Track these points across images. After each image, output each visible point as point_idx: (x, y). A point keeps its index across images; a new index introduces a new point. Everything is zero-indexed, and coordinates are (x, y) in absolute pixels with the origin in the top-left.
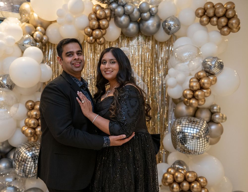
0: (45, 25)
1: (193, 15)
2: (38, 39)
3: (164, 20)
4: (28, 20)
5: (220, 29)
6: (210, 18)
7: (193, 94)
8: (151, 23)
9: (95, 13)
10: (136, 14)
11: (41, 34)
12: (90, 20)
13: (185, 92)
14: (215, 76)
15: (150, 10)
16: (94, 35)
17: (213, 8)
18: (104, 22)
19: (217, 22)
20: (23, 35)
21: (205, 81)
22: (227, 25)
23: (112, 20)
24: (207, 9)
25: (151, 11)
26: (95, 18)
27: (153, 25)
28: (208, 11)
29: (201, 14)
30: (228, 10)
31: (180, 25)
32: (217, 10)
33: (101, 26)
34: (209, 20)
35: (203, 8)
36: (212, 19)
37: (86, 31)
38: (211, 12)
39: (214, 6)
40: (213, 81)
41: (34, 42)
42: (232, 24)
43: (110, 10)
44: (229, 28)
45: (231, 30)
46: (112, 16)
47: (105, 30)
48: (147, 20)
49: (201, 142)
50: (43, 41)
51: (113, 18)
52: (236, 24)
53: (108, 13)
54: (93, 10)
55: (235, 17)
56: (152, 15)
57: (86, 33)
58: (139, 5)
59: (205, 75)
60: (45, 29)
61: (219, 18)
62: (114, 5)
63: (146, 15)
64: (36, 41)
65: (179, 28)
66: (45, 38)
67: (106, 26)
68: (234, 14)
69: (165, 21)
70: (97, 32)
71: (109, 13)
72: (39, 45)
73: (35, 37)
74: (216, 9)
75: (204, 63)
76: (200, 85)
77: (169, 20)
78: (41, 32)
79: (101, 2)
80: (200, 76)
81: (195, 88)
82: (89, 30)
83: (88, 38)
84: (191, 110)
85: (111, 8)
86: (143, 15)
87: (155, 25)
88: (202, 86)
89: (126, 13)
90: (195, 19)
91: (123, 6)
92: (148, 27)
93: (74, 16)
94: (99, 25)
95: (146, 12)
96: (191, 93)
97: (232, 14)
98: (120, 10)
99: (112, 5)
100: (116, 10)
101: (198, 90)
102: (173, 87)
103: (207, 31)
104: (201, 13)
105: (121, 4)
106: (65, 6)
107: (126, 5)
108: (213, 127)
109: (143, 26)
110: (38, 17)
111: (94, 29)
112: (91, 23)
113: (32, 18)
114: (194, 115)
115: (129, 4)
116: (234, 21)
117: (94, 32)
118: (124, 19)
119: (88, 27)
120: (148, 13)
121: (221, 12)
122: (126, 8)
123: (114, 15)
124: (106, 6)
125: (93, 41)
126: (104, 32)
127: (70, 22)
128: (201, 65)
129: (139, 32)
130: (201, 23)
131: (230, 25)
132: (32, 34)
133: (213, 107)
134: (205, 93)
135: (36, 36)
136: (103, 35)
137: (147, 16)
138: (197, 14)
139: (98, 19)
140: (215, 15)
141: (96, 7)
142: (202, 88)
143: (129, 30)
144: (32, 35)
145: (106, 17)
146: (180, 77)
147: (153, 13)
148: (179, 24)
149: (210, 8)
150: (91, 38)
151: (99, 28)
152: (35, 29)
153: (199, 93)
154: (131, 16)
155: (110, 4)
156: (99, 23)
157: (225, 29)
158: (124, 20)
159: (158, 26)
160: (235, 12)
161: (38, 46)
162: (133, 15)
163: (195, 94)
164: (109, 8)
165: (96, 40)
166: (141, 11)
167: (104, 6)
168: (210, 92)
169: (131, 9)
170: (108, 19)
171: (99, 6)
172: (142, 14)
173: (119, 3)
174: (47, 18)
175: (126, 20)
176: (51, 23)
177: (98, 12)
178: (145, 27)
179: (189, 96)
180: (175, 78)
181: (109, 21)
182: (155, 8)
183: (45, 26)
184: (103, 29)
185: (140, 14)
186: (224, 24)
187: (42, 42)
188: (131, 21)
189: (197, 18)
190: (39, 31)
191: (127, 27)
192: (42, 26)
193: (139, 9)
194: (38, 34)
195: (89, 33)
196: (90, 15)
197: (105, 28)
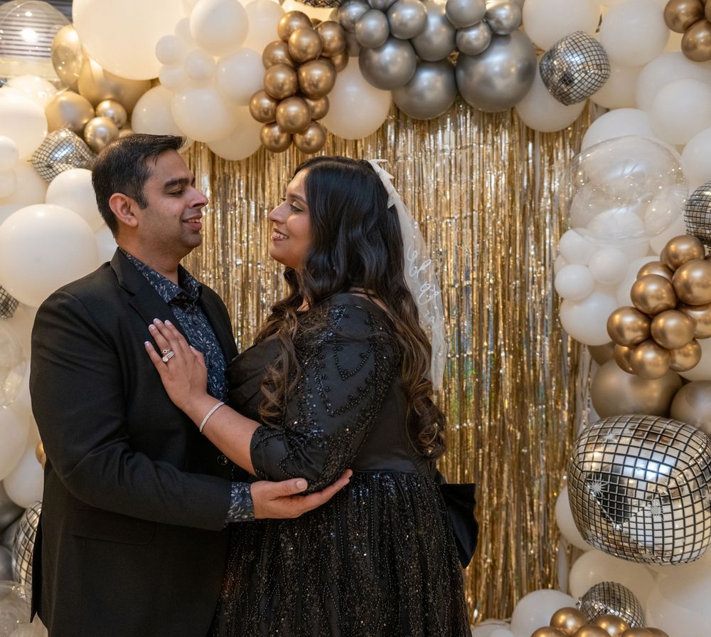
0: (127, 94)
1: (657, 23)
2: (99, 142)
3: (547, 49)
7: (645, 325)
9: (285, 40)
11: (112, 126)
12: (267, 67)
13: (617, 318)
15: (487, 17)
16: (281, 120)
20: (50, 131)
21: (692, 274)
23: (354, 61)
25: (492, 22)
26: (288, 61)
27: (504, 74)
29: (684, 19)
31: (607, 64)
33: (306, 85)
37: (257, 106)
43: (338, 28)
46: (351, 47)
47: (323, 101)
48: (480, 54)
49: (678, 514)
51: (354, 55)
53: (332, 40)
54: (278, 27)
56: (497, 36)
57: (256, 112)
58: (445, 2)
59: (696, 251)
62: (353, 10)
63: (476, 36)
64: (92, 149)
65: (605, 77)
67: (321, 85)
69: (551, 54)
70: (293, 109)
71: (337, 39)
73: (88, 135)
75: (695, 206)
76: (674, 290)
77: (562, 48)
78: (113, 119)
80: (676, 256)
81: (653, 303)
82: (266, 103)
83: (266, 130)
84: (654, 392)
85: (345, 22)
86: (462, 37)
87: (513, 70)
88: (680, 294)
89: (396, 36)
90: (666, 38)
92: (487, 81)
93: (216, 59)
94: (298, 84)
95: (476, 25)
96: (640, 323)
98: (373, 25)
99: (346, 8)
100: (359, 26)
101: (667, 309)
102: (580, 301)
104: (687, 14)
107: (396, 6)
109: (469, 75)
110: (103, 70)
111: (282, 96)
112: (270, 76)
113: (86, 73)
114: (666, 412)
117: (281, 110)
118: (392, 57)
119: (264, 93)
120: (483, 27)
122: (394, 15)
123: (359, 43)
125: (283, 140)
126: (318, 105)
127: (201, 79)
128: (684, 212)
129: (458, 98)
130: (689, 51)
132: (80, 128)
135: (95, 135)
136: (314, 120)
137: (477, 39)
138: (670, 20)
139: (296, 64)
141: (289, 20)
142: (681, 304)
143: (420, 95)
144: (81, 133)
146: (607, 259)
147: (503, 29)
148: (602, 62)
150: (276, 130)
151: (300, 93)
152: (92, 110)
153: (669, 322)
154: (418, 43)
155: (339, 5)
156: (298, 75)
158: (394, 61)
159: (527, 74)
162: (428, 40)
163: (653, 325)
164: (339, 21)
165: (291, 139)
166: (455, 24)
167: (324, 14)
169: (412, 18)
170: (337, 60)
171: (301, 15)
172: (459, 34)
173: (370, 1)
175: (400, 59)
177: (294, 37)
178: (476, 79)
179: (630, 336)
180: (588, 266)
181: (334, 69)
182: (507, 7)
183: (131, 96)
184: (315, 97)
185: (450, 33)
188: (421, 61)
189: (672, 33)
190: (105, 115)
191: (408, 82)
192: (117, 100)
193: (445, 15)
194: (101, 126)
195: (266, 113)
196: (269, 49)
197: (322, 94)
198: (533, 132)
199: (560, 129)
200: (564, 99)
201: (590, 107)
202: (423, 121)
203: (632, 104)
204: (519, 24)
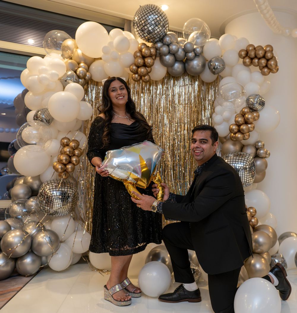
1: (237, 56)
2: (81, 75)
4: (71, 57)
5: (261, 70)
6: (252, 59)
7: (238, 128)
8: (196, 63)
9: (140, 51)
10: (181, 53)
11: (85, 70)
12: (135, 58)
13: (232, 127)
14: (258, 113)
15: (194, 50)
16: (139, 73)
17: (254, 50)
18: (149, 61)
19: (258, 62)
20: (66, 71)
21: (248, 116)
22: (266, 66)
23: (158, 59)
24: (249, 51)
25: (195, 51)
26: (141, 56)
27: (198, 65)
28: (249, 53)
30: (267, 53)
31: (225, 65)
32: (257, 52)
33: (146, 63)
34: (251, 61)
35: (245, 50)
36: (254, 60)
37: (132, 68)
38: (252, 54)
39: (255, 49)
40: (256, 116)
41: (77, 79)
42: (271, 65)
43: (155, 49)
44: (269, 69)
45: (271, 70)
46: (158, 55)
48: (192, 60)
50: (87, 77)
51: (158, 57)
52: (274, 64)
54: (138, 48)
55: (273, 58)
56: (196, 55)
57: (132, 70)
58: (184, 45)
59: (248, 111)
60: (89, 67)
61: (259, 59)
62: (159, 45)
63: (191, 55)
64: (79, 77)
65: (224, 68)
66: (88, 75)
67: (151, 64)
68: (272, 56)
69: (210, 61)
70: (142, 70)
71: (154, 52)
72: (82, 81)
73: (78, 73)
74: (256, 50)
75: (248, 100)
76: (245, 119)
77: (213, 60)
78: (84, 68)
79: (146, 41)
80: (244, 112)
81: (240, 122)
82: (134, 67)
83: (134, 75)
85: (157, 48)
86: (188, 54)
87: (200, 65)
89: (170, 52)
90: (239, 60)
91: (168, 45)
92: (193, 67)
93: (120, 54)
94: (144, 63)
95: (191, 52)
97: (270, 56)
98: (165, 49)
99: (157, 44)
100: (161, 49)
101: (243, 124)
102: (219, 124)
103: (250, 72)
104: (244, 54)
105: (167, 43)
106: (111, 43)
107: (171, 44)
108: (259, 163)
109: (189, 65)
110: (82, 53)
111: (140, 66)
112: (136, 60)
113: (76, 54)
114: (241, 150)
115: (174, 43)
116: (272, 63)
117: (139, 70)
119: (134, 65)
120: (193, 53)
121: (261, 53)
122: (170, 47)
123: (160, 54)
124: (152, 45)
125: (138, 78)
126: (149, 69)
128: (245, 102)
129: (185, 71)
130: (244, 63)
131: (269, 66)
132: (75, 70)
133: (258, 143)
134: (249, 127)
135: (80, 72)
136: (148, 73)
137: (192, 55)
138: (240, 56)
139: (144, 57)
140: (256, 57)
141: (141, 45)
142: (246, 122)
143: (175, 69)
144: (75, 72)
145: (151, 56)
146: (226, 114)
147: (198, 54)
148: (223, 64)
149: (252, 50)
150: (137, 75)
151: (145, 65)
152: (78, 65)
153: (244, 127)
154: (176, 55)
155: (155, 43)
156: (144, 60)
157: (266, 70)
158: (169, 59)
159: (204, 66)
160: (273, 54)
161: (80, 82)
162: (178, 55)
163: (240, 128)
164: (155, 47)
165: (141, 78)
166: (186, 51)
167: (150, 44)
168: (254, 127)
169: (175, 48)
170: (154, 57)
171: (145, 44)
172: (187, 54)
173: (164, 42)
174: (92, 55)
175: (171, 59)
176: (95, 59)
177: (143, 50)
179: (235, 131)
180: (222, 116)
181: (154, 60)
182: (199, 48)
183: (89, 62)
184: (148, 67)
185: (184, 53)
186: (264, 65)
187: (85, 79)
188: (176, 60)
189: (240, 59)
190: (82, 67)
191: (172, 65)
192: (85, 63)
193: (183, 48)
194: (81, 70)
195: (134, 70)
196: (136, 53)
197: (150, 66)
198: (204, 82)
199: (211, 82)
200: (214, 73)
201: (219, 76)
202: (175, 77)
203: (231, 75)
204: (202, 52)
